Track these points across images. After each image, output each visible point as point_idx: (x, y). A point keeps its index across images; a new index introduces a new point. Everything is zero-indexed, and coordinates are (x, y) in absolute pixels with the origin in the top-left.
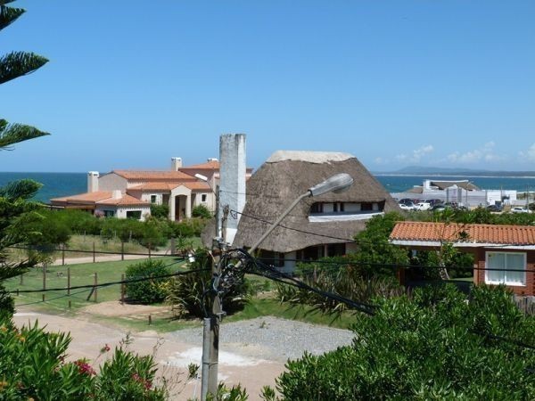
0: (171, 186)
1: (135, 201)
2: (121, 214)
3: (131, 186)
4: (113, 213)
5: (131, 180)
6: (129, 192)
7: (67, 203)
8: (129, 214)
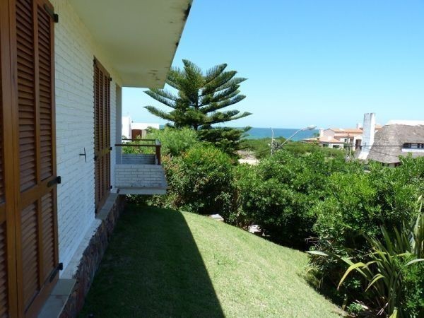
0: (354, 135)
1: (337, 141)
2: (331, 146)
3: (336, 135)
4: (327, 146)
5: (336, 132)
6: (335, 137)
7: (310, 141)
8: (334, 146)
